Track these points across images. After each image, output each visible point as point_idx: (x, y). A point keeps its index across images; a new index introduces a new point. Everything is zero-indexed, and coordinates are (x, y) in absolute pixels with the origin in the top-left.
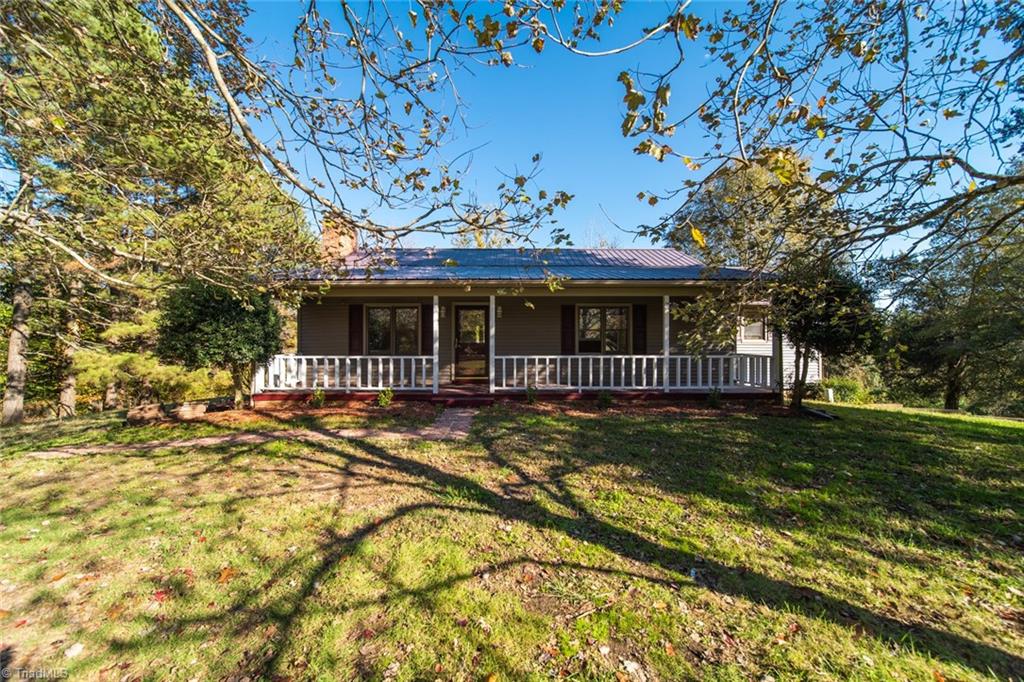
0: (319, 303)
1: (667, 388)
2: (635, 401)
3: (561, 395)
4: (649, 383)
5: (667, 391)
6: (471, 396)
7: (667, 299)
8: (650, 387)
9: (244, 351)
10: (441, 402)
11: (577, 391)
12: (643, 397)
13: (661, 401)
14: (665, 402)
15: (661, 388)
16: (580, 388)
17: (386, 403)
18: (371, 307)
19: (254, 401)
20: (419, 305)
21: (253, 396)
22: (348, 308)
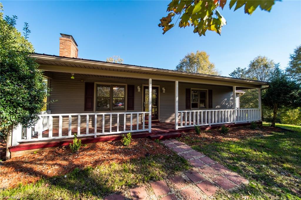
0: (73, 78)
3: (204, 128)
6: (168, 132)
7: (235, 88)
8: (231, 122)
10: (157, 138)
11: (209, 126)
13: (234, 127)
15: (234, 122)
16: (210, 124)
17: (128, 143)
18: (99, 85)
19: (11, 152)
20: (126, 85)
21: (9, 148)
22: (84, 84)
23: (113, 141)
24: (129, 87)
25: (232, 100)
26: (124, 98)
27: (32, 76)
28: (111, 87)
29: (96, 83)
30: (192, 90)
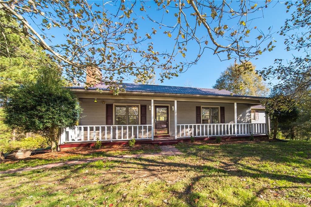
0: (96, 101)
1: (236, 135)
2: (227, 140)
3: (202, 139)
4: (231, 133)
5: (236, 136)
6: (168, 141)
7: (235, 104)
8: (231, 135)
9: (63, 121)
10: (157, 143)
11: (207, 137)
12: (229, 138)
13: (235, 140)
14: (236, 140)
15: (235, 135)
16: (209, 136)
17: (133, 145)
18: (117, 105)
19: (60, 148)
20: (139, 105)
21: (59, 146)
22: (106, 105)
23: (124, 145)
24: (142, 106)
25: (248, 116)
26: (138, 115)
27: (74, 103)
28: (127, 107)
29: (114, 104)
30: (203, 108)
